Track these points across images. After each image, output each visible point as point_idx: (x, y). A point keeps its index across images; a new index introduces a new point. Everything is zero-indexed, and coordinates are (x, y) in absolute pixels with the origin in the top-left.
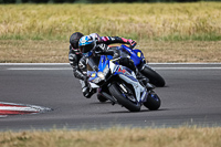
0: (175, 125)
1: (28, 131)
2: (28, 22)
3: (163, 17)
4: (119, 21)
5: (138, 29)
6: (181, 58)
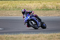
4: (22, 5)
5: (27, 7)
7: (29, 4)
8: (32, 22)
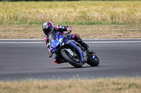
7: (46, 10)
8: (69, 50)
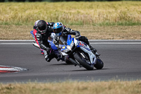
0: (106, 80)
1: (12, 84)
2: (12, 14)
3: (98, 10)
4: (70, 13)
5: (83, 18)
6: (110, 37)
